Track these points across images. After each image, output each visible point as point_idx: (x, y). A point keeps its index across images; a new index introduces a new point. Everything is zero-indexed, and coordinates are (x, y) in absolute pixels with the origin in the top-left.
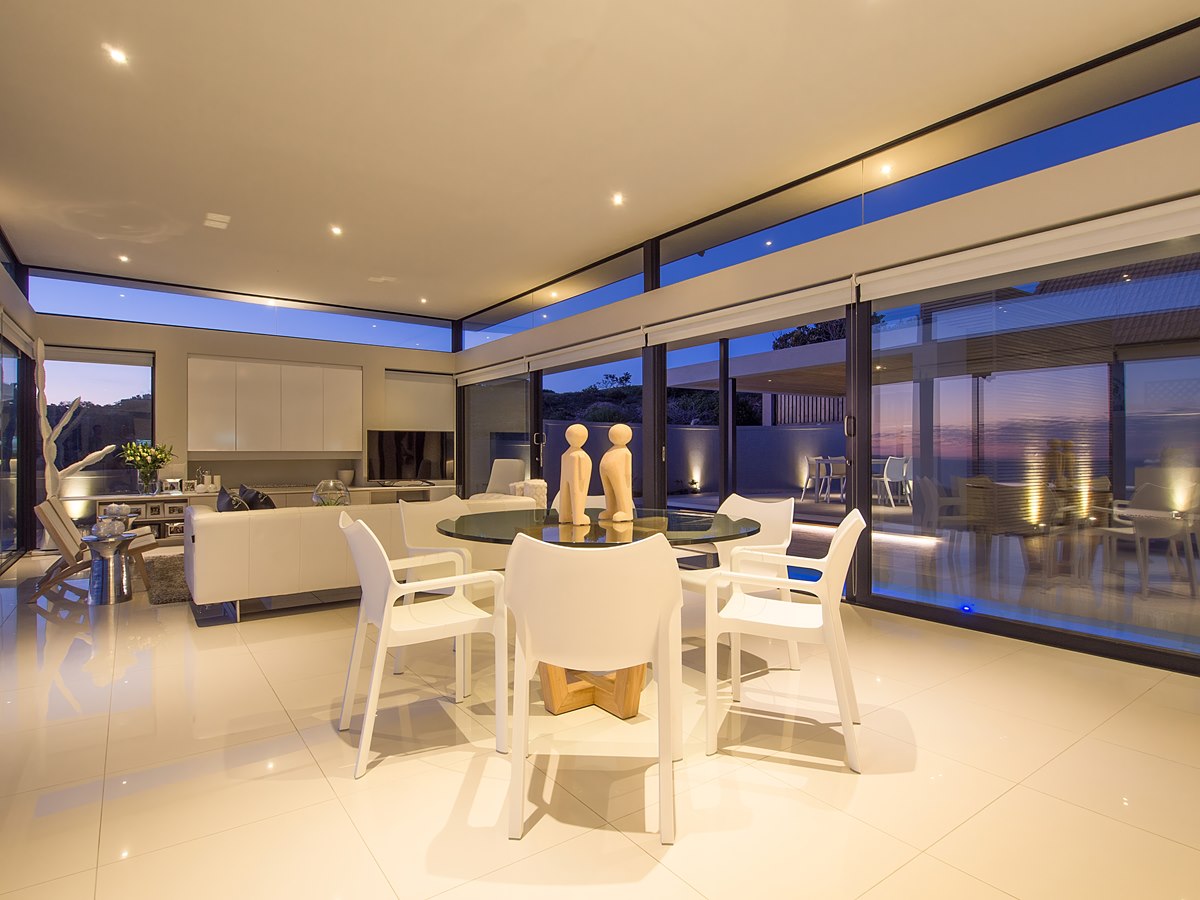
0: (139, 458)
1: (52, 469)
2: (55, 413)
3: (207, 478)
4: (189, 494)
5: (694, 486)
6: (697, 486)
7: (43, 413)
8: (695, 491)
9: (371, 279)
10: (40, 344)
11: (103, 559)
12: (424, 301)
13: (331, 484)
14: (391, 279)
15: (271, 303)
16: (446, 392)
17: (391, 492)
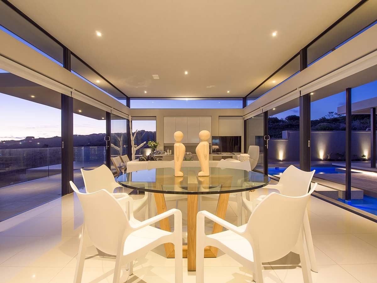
0: (151, 145)
1: (133, 148)
2: (133, 134)
3: (168, 151)
4: (163, 155)
5: (365, 157)
6: (366, 158)
7: (131, 134)
8: (365, 160)
9: (207, 87)
10: (130, 116)
11: (121, 172)
12: (228, 92)
13: (188, 153)
14: (214, 86)
15: (187, 99)
16: (240, 122)
17: (220, 156)
